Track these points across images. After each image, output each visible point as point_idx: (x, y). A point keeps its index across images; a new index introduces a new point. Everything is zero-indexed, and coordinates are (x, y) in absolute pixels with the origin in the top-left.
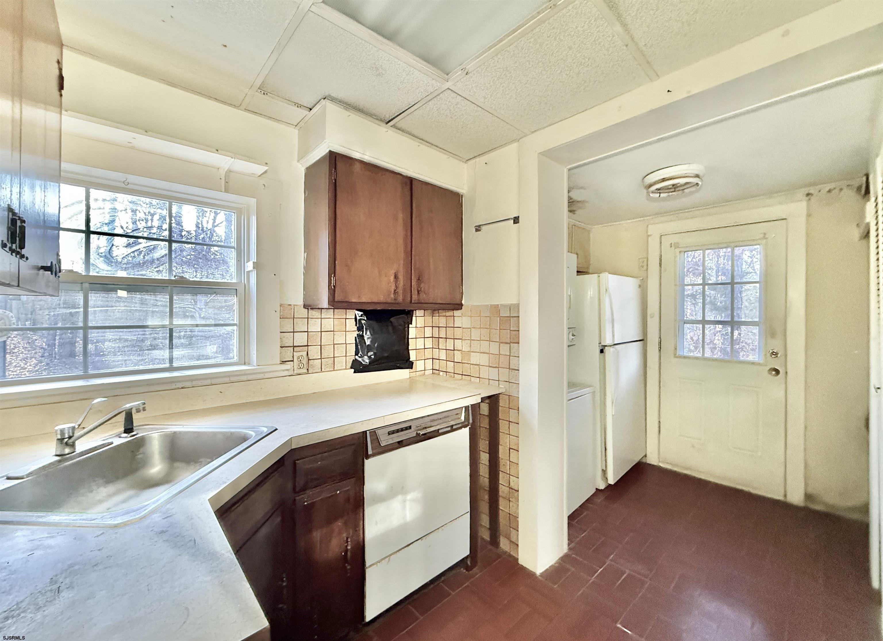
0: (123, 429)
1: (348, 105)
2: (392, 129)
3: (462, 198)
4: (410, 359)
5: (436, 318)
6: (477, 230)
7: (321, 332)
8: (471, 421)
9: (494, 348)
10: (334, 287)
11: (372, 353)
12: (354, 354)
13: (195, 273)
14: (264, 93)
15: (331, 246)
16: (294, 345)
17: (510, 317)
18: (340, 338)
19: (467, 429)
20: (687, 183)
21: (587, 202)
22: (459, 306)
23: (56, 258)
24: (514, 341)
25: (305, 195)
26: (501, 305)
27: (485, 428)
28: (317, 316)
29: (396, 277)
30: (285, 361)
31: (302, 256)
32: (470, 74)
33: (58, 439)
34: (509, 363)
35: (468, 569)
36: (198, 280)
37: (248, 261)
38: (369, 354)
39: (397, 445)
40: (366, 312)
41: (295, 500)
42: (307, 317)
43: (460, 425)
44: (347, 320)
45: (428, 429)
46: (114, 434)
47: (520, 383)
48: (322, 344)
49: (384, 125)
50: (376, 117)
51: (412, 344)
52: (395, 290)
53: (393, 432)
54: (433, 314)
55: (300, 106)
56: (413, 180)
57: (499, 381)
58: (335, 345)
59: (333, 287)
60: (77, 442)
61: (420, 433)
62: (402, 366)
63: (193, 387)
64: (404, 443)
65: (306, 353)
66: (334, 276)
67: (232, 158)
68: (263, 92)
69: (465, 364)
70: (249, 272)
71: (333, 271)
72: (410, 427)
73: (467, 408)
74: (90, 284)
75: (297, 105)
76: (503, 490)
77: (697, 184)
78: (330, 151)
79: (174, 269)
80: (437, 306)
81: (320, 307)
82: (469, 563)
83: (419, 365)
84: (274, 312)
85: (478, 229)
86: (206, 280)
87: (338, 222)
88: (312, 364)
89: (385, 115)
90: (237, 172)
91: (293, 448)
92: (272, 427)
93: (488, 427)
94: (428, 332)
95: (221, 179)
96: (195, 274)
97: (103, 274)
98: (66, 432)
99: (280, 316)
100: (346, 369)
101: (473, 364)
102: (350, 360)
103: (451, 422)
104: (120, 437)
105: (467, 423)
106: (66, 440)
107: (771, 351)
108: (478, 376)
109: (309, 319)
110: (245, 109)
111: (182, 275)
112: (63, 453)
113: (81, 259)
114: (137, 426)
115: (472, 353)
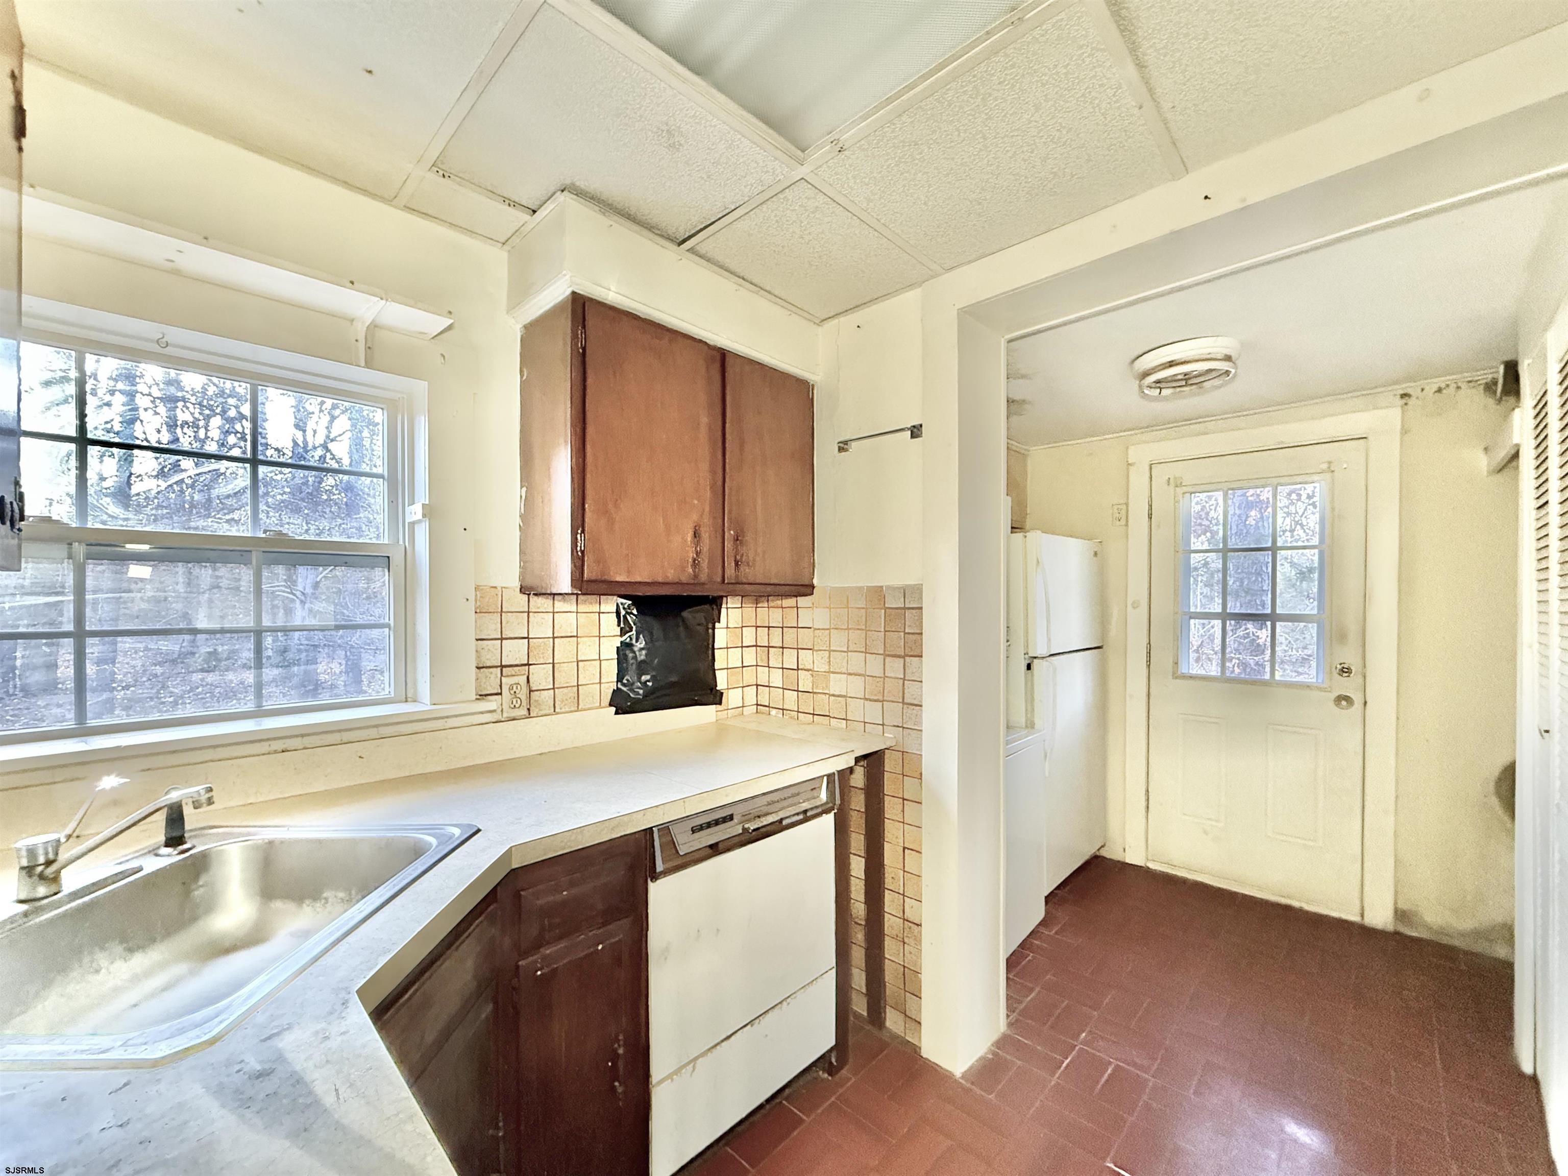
0: (162, 838)
1: (609, 204)
2: (689, 255)
3: (813, 390)
4: (716, 686)
5: (762, 611)
6: (841, 450)
7: (554, 638)
8: (838, 802)
9: (874, 665)
10: (583, 552)
11: (648, 677)
12: (616, 680)
13: (304, 524)
14: (444, 176)
15: (575, 476)
16: (503, 664)
17: (905, 608)
18: (588, 650)
19: (831, 816)
20: (1210, 371)
21: (1030, 403)
22: (806, 589)
23: (13, 490)
24: (911, 653)
25: (522, 376)
26: (888, 587)
27: (859, 811)
28: (545, 608)
29: (696, 534)
30: (486, 695)
31: (515, 492)
32: (846, 153)
33: (22, 868)
34: (904, 693)
35: (832, 1070)
36: (313, 538)
37: (412, 502)
38: (644, 678)
39: (709, 851)
40: (638, 601)
41: (517, 967)
42: (526, 610)
43: (819, 810)
44: (601, 615)
45: (762, 819)
46: (143, 849)
47: (923, 729)
48: (555, 662)
49: (675, 247)
50: (659, 232)
51: (720, 660)
52: (694, 560)
53: (701, 828)
54: (757, 604)
55: (513, 204)
56: (728, 355)
57: (883, 725)
58: (580, 663)
59: (579, 553)
60: (64, 873)
61: (749, 828)
62: (704, 701)
63: (305, 748)
64: (721, 846)
65: (525, 678)
66: (583, 532)
67: (382, 299)
68: (441, 173)
69: (819, 695)
70: (413, 524)
71: (580, 523)
72: (731, 818)
73: (830, 777)
74: (87, 545)
75: (507, 202)
76: (891, 923)
77: (1227, 373)
78: (574, 293)
79: (262, 516)
80: (769, 589)
81: (554, 591)
82: (833, 1060)
83: (732, 698)
84: (465, 600)
85: (843, 449)
86: (329, 539)
87: (590, 430)
88: (537, 698)
89: (677, 229)
90: (390, 329)
91: (514, 867)
92: (470, 826)
93: (863, 810)
94: (749, 636)
95: (357, 341)
96: (305, 527)
97: (112, 525)
98: (41, 851)
99: (476, 608)
100: (600, 707)
101: (833, 695)
102: (607, 691)
103: (804, 804)
104: (157, 855)
105: (830, 805)
106: (40, 869)
107: (1339, 667)
108: (844, 717)
109: (531, 614)
110: (405, 206)
111: (279, 528)
112: (32, 896)
113: (68, 494)
114: (191, 831)
115: (832, 675)
